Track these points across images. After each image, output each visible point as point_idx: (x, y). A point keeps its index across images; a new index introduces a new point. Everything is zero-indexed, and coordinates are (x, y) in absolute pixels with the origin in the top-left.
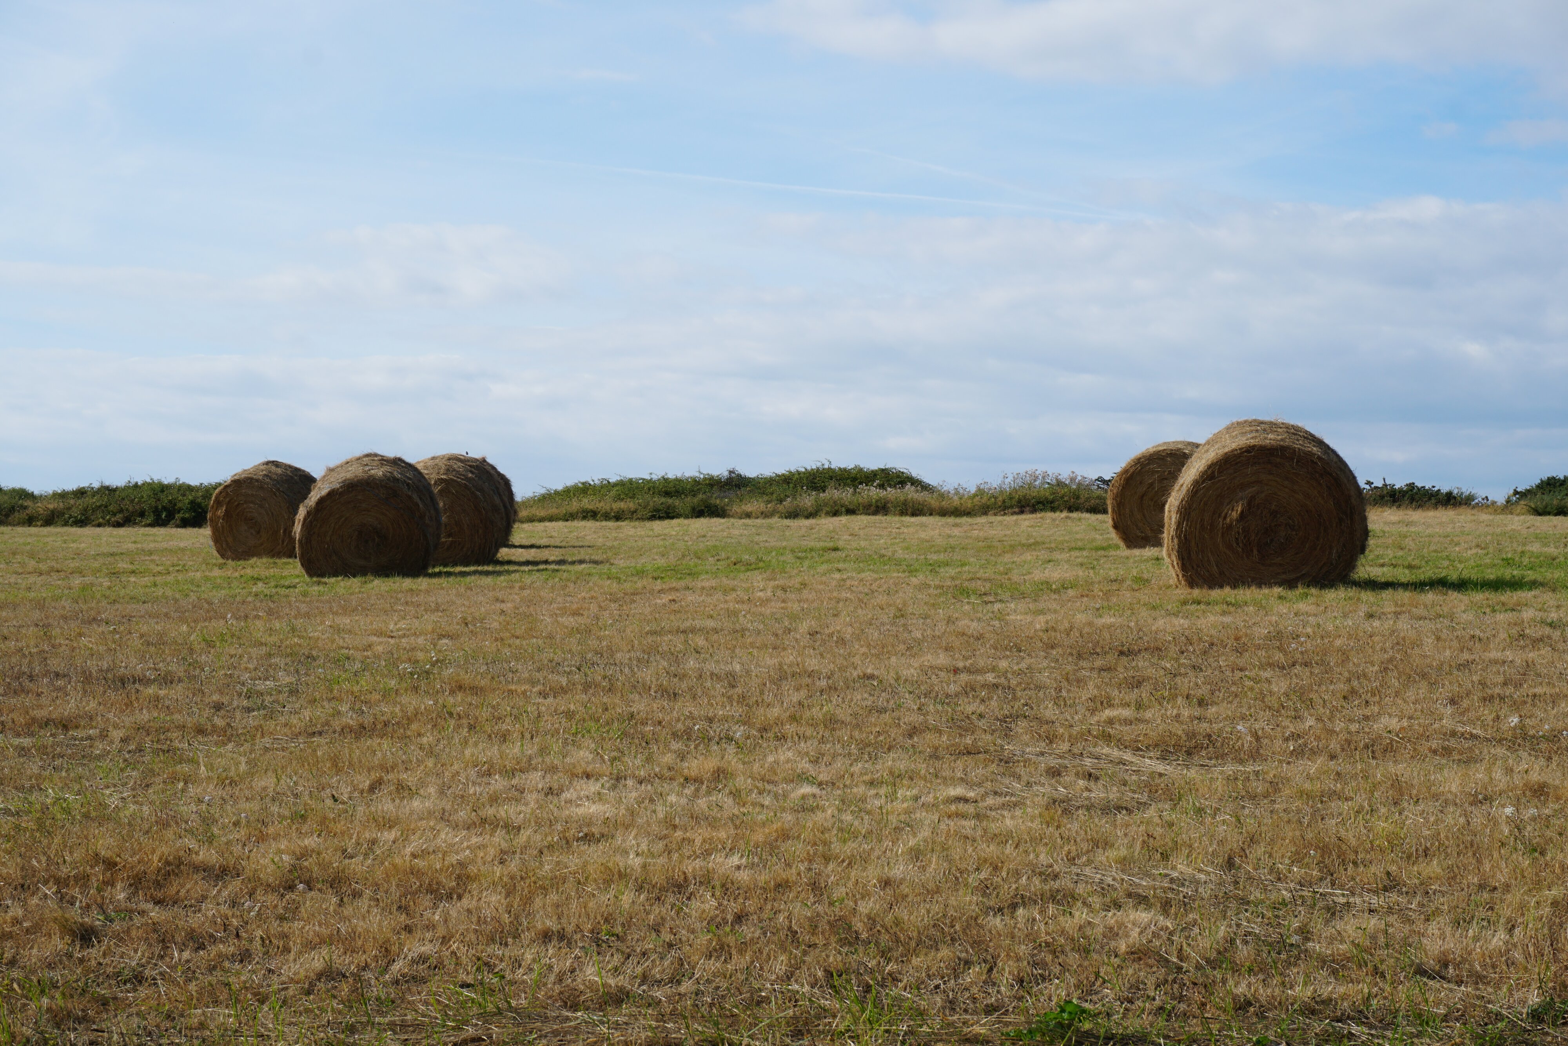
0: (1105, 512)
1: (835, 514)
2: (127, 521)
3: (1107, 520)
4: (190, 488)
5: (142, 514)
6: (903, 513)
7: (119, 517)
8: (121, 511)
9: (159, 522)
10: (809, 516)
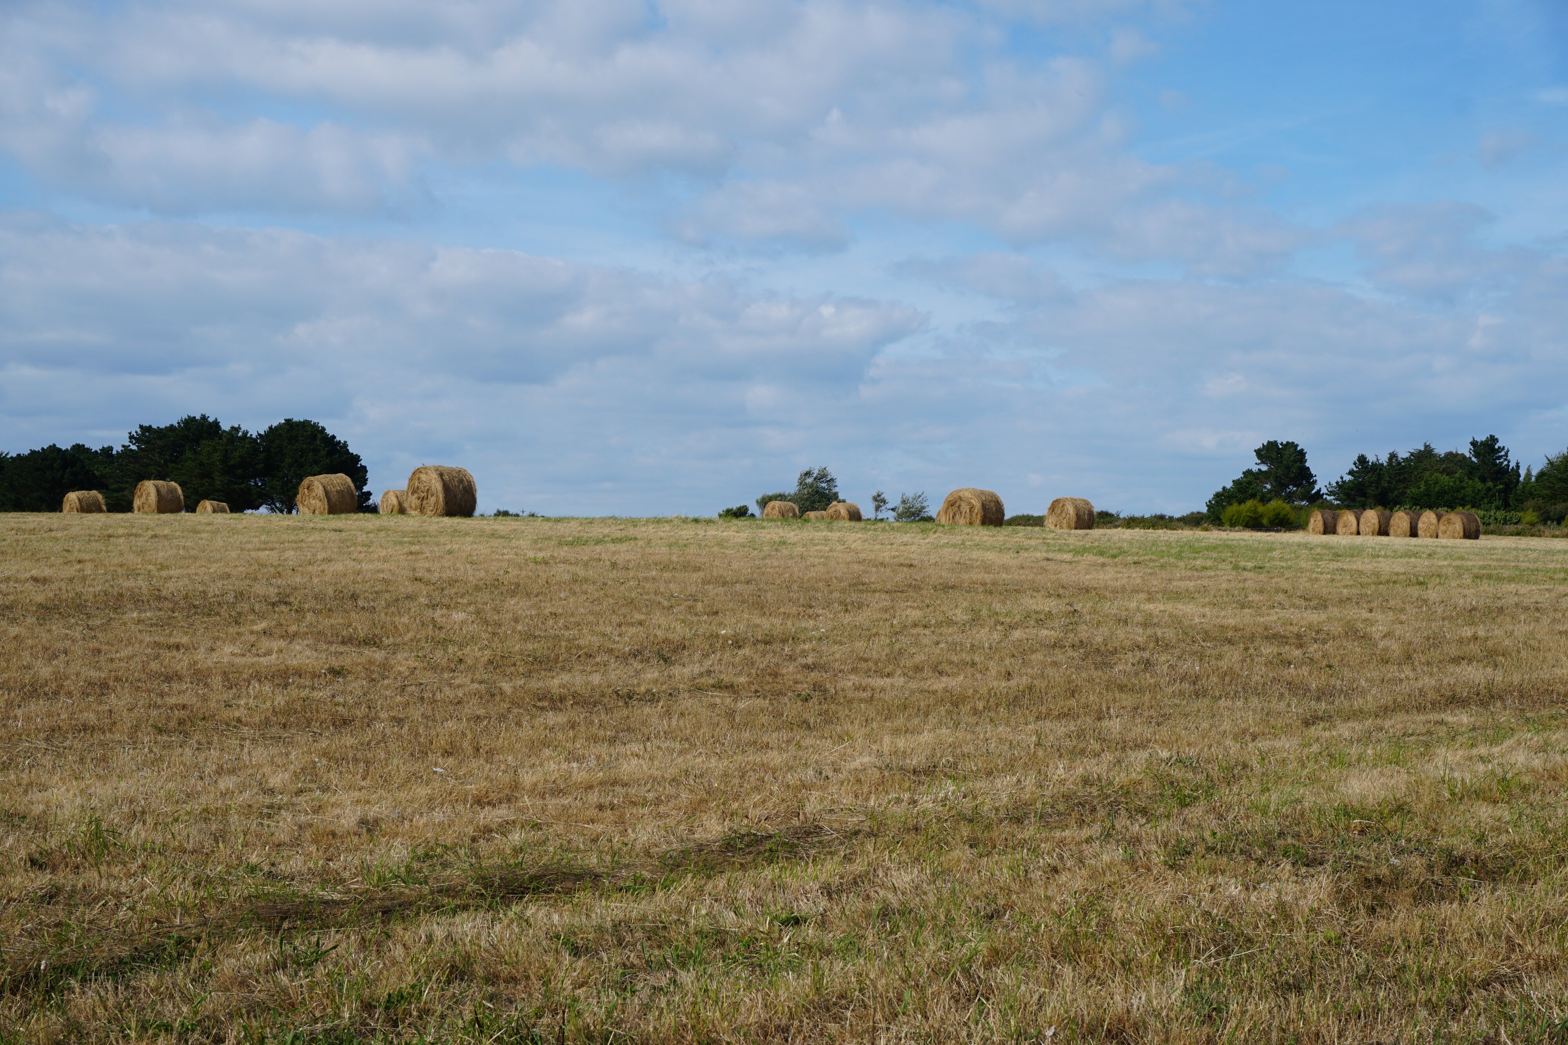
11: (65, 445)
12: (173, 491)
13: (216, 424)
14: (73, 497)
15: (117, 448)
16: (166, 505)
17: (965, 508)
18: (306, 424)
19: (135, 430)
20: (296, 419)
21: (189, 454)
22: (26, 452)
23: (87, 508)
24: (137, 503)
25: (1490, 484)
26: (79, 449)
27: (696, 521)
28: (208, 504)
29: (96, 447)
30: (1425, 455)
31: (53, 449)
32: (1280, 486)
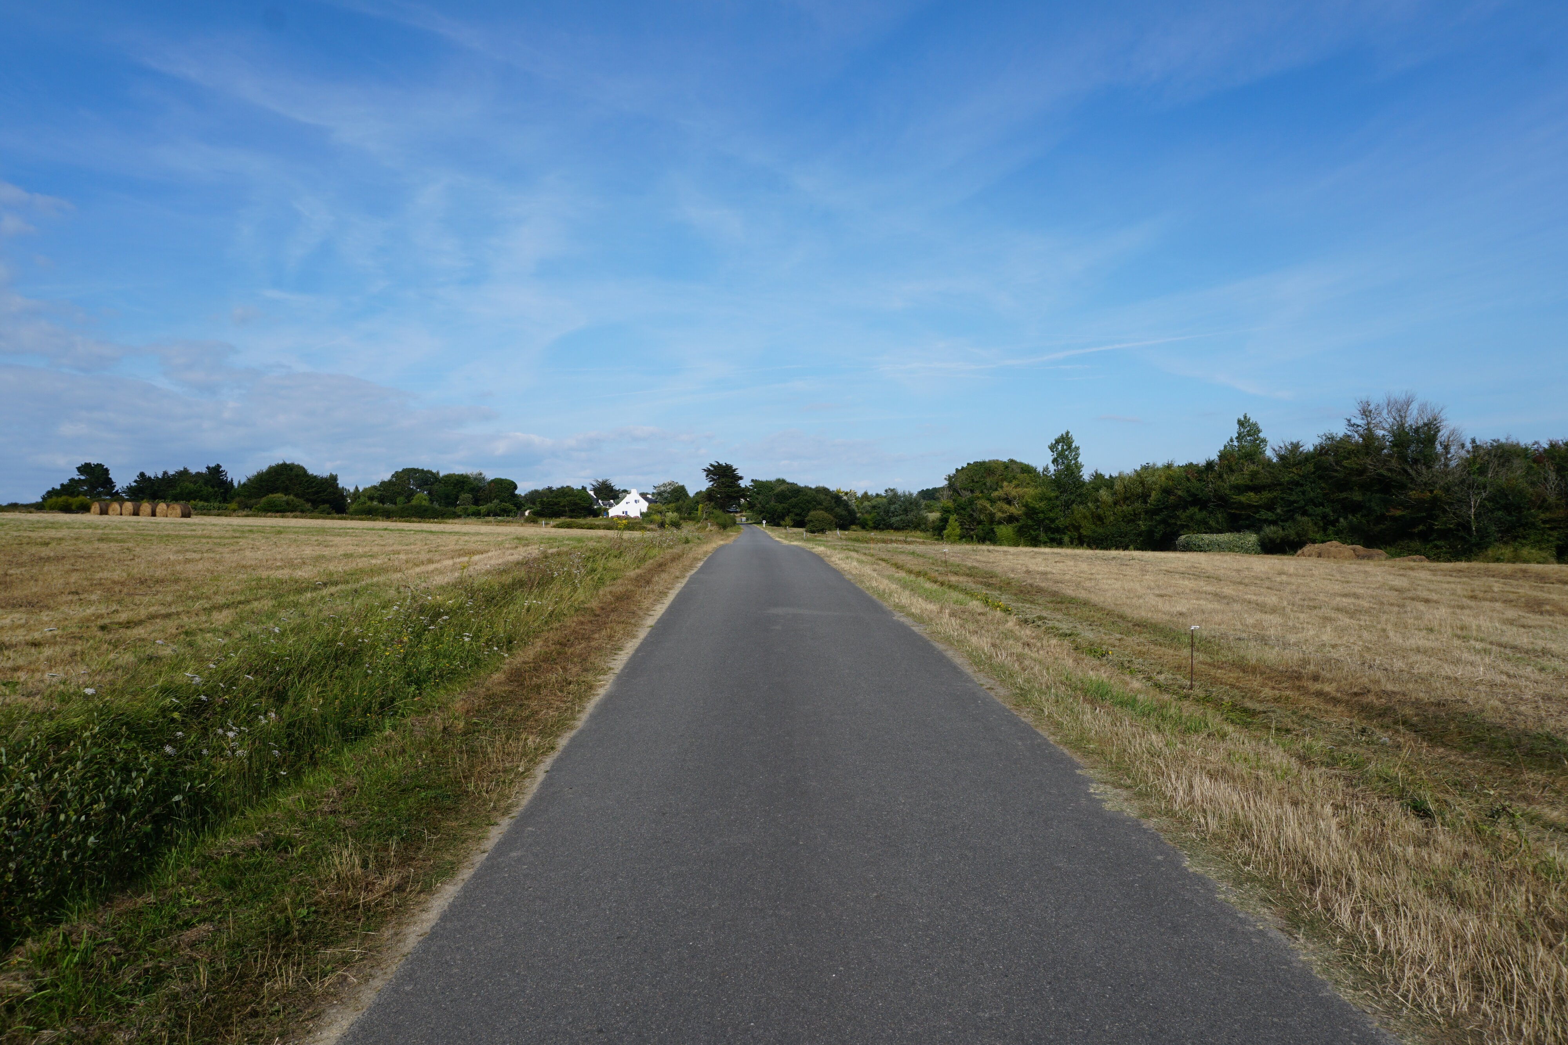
25: (216, 489)
30: (184, 473)
32: (93, 487)
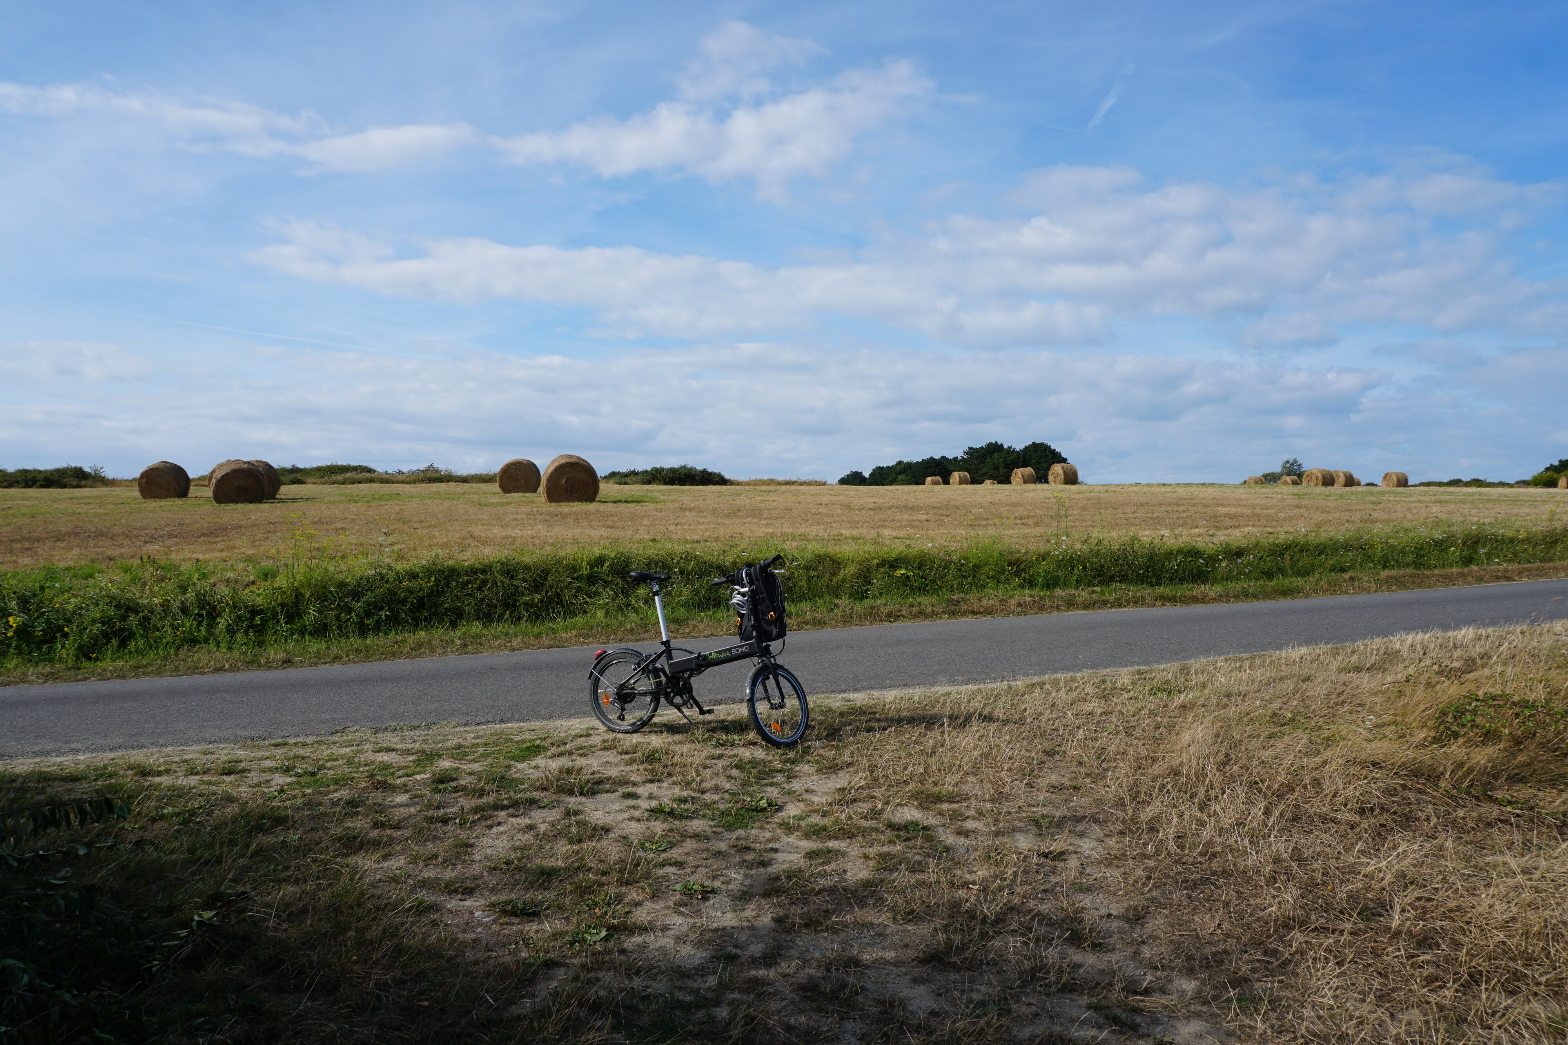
0: (495, 481)
1: (353, 483)
2: (10, 486)
3: (497, 485)
4: (40, 471)
5: (18, 482)
6: (381, 483)
7: (5, 484)
8: (6, 481)
9: (27, 486)
10: (342, 484)
11: (937, 457)
12: (965, 476)
13: (1002, 445)
14: (929, 479)
15: (959, 458)
16: (962, 481)
17: (1314, 478)
18: (1042, 444)
19: (966, 449)
20: (1037, 442)
21: (989, 459)
22: (920, 460)
23: (934, 483)
24: (951, 481)
26: (943, 458)
27: (1164, 485)
28: (988, 481)
29: (951, 457)
31: (932, 458)
